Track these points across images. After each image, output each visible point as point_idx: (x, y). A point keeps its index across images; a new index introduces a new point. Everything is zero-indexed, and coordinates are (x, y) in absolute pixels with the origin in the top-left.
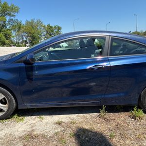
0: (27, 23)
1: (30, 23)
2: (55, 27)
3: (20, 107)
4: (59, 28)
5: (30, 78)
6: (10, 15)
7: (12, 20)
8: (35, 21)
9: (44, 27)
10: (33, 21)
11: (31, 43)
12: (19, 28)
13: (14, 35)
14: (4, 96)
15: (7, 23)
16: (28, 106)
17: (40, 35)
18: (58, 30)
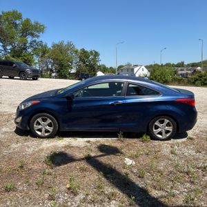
0: (54, 46)
1: (58, 46)
2: (91, 52)
3: (61, 130)
4: (96, 54)
5: (70, 110)
6: (32, 35)
7: (35, 41)
8: (65, 43)
9: (76, 51)
10: (62, 43)
11: (57, 72)
12: (44, 53)
13: (36, 61)
14: (50, 121)
15: (28, 45)
16: (67, 129)
17: (71, 62)
18: (95, 56)
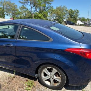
2: (75, 11)
6: (48, 3)
10: (60, 6)
13: (49, 15)
15: (46, 8)
17: (64, 16)
18: (77, 12)
